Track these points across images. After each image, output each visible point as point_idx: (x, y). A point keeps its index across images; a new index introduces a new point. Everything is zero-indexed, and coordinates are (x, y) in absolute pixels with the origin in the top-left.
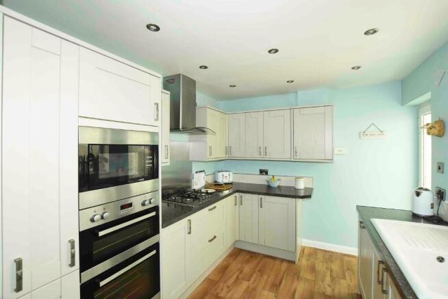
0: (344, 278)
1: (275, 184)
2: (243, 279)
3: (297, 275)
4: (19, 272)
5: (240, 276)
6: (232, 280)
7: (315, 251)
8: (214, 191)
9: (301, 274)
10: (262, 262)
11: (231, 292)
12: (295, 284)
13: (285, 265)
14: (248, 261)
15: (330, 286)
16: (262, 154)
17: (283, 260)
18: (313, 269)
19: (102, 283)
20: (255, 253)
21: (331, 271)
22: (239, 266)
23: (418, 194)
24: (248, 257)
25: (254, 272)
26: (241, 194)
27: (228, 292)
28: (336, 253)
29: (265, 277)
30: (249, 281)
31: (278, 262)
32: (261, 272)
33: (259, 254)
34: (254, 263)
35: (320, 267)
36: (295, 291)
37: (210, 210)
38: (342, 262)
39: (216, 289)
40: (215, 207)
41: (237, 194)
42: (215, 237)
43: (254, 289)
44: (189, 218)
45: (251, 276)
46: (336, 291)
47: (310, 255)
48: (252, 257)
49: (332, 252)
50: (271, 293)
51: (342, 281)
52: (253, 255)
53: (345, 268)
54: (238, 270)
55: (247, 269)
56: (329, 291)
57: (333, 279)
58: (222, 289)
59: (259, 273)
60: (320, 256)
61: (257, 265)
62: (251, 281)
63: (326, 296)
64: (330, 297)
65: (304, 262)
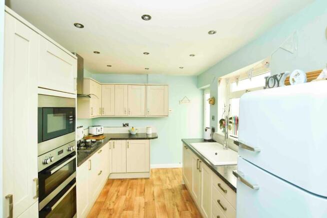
0: (175, 179)
1: (134, 132)
2: (121, 195)
3: (152, 184)
4: (11, 204)
5: (119, 194)
6: (114, 198)
7: (158, 170)
8: (95, 140)
9: (154, 183)
10: (130, 183)
11: (117, 204)
12: (152, 189)
13: (144, 181)
14: (121, 185)
15: (170, 185)
16: (127, 113)
17: (142, 179)
18: (159, 179)
19: (53, 208)
20: (123, 179)
21: (169, 178)
22: (116, 189)
23: (206, 130)
24: (120, 182)
25: (127, 190)
26: (113, 141)
27: (114, 205)
28: (169, 169)
29: (135, 190)
30: (125, 195)
31: (139, 181)
32: (132, 188)
33: (126, 179)
34: (125, 184)
35: (163, 177)
36: (153, 192)
37: (99, 153)
38: (172, 172)
39: (105, 206)
40: (101, 151)
41: (111, 141)
42: (101, 171)
43: (130, 198)
44: (89, 159)
45: (126, 192)
46: (173, 186)
47: (156, 173)
48: (122, 182)
49: (167, 169)
50: (141, 197)
51: (175, 181)
52: (122, 181)
53: (175, 174)
54: (116, 191)
55: (122, 189)
56: (170, 187)
57: (170, 181)
58: (110, 205)
59: (130, 189)
60: (161, 171)
61: (128, 185)
62: (127, 195)
63: (169, 190)
64: (171, 189)
65: (154, 177)
